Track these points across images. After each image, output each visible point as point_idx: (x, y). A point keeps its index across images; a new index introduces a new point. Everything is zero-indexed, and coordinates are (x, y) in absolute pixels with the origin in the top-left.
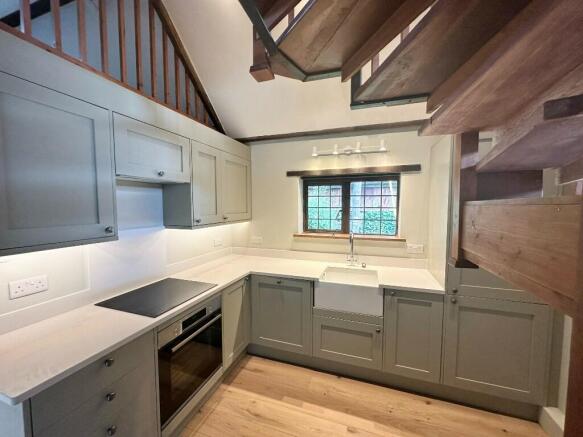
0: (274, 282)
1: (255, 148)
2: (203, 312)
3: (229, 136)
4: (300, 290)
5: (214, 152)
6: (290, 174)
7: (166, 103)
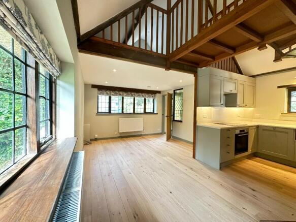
0: (272, 129)
1: (258, 79)
2: (244, 131)
3: (245, 75)
4: (287, 133)
5: (244, 83)
6: (279, 87)
7: (232, 71)
